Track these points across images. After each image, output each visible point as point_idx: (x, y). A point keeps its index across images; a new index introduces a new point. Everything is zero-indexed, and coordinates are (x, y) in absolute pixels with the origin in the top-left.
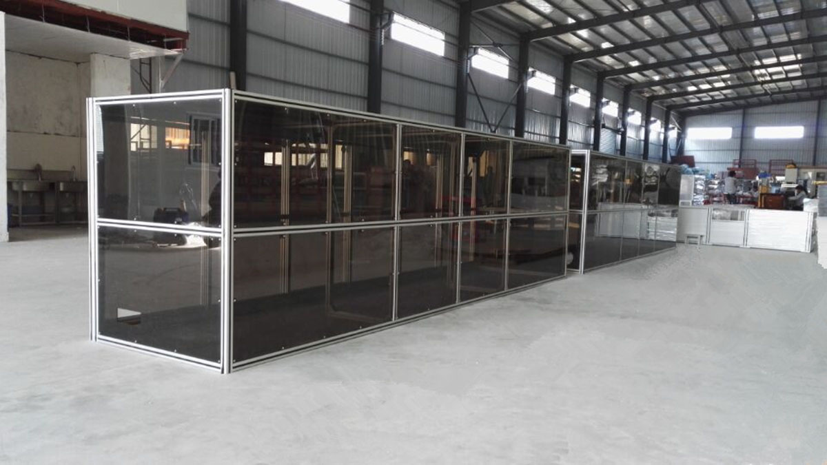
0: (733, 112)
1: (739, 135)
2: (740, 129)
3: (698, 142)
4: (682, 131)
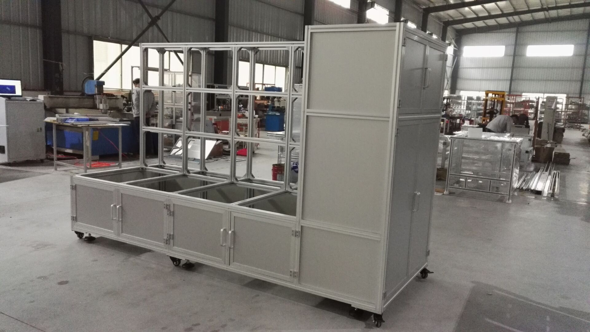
0: (507, 30)
1: (512, 53)
2: (513, 47)
3: (472, 60)
4: (458, 49)
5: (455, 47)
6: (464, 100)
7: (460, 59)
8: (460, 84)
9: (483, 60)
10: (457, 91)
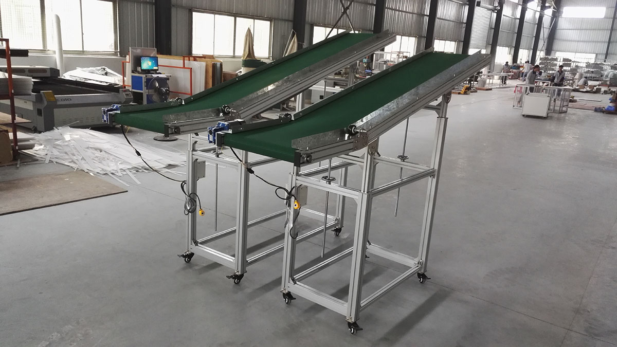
1: (612, 15)
2: (614, 9)
3: (572, 20)
4: (557, 10)
5: (554, 8)
6: (560, 61)
7: (558, 21)
8: (556, 45)
9: (582, 20)
10: (553, 52)
